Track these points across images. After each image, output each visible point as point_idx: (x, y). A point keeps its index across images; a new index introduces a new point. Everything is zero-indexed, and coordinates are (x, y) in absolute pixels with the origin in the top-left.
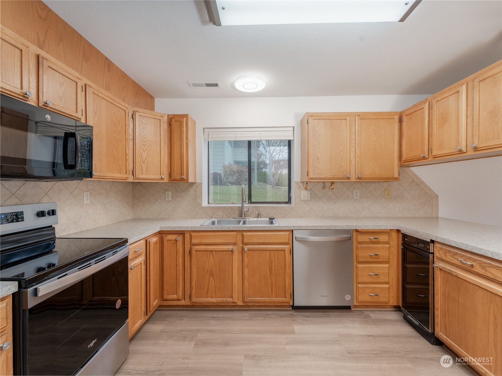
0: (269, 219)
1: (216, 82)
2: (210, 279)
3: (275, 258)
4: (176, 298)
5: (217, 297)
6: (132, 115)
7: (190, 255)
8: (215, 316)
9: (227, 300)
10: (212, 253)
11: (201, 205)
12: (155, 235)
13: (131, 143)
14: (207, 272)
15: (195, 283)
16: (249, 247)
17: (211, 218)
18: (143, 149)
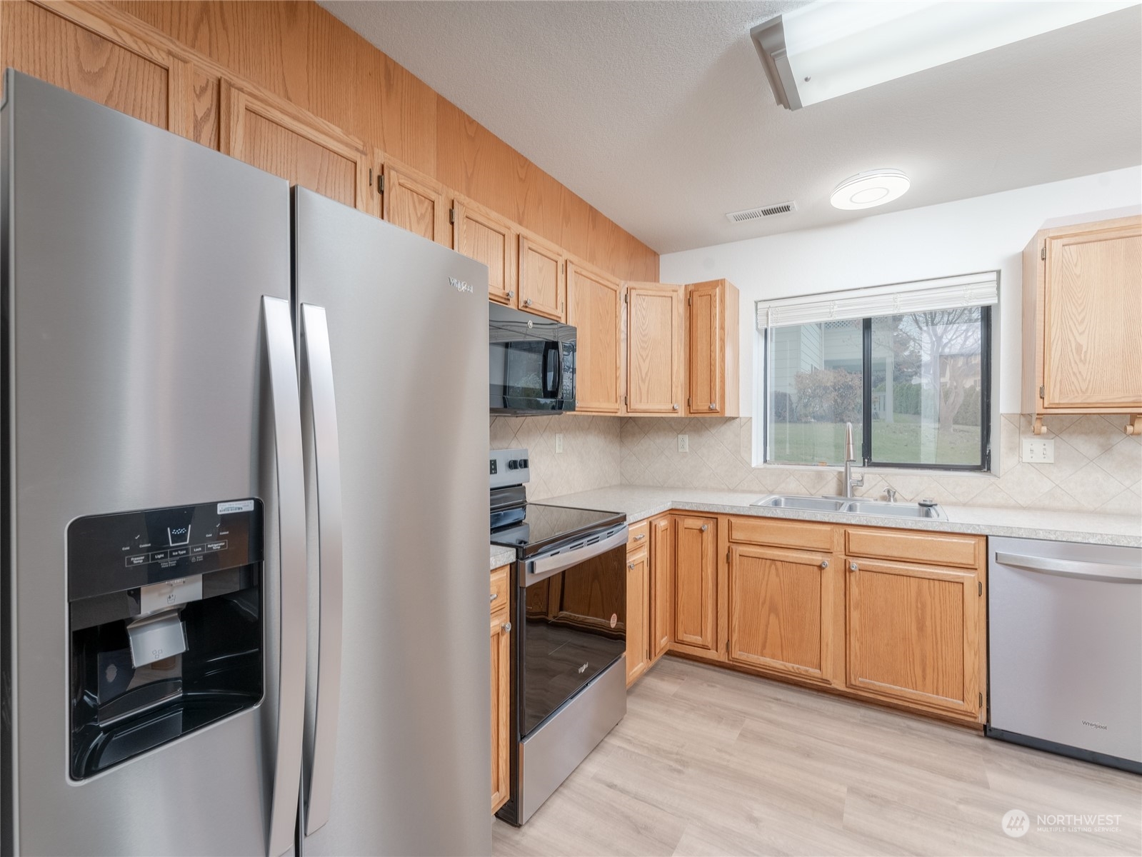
0: (920, 505)
1: (786, 204)
2: (771, 618)
3: (934, 598)
4: (701, 643)
5: (785, 658)
6: (626, 295)
7: (729, 563)
8: (780, 697)
9: (807, 671)
10: (775, 564)
11: (749, 464)
12: (664, 514)
13: (623, 346)
14: (764, 603)
15: (739, 622)
16: (864, 562)
17: (771, 493)
18: (642, 356)
